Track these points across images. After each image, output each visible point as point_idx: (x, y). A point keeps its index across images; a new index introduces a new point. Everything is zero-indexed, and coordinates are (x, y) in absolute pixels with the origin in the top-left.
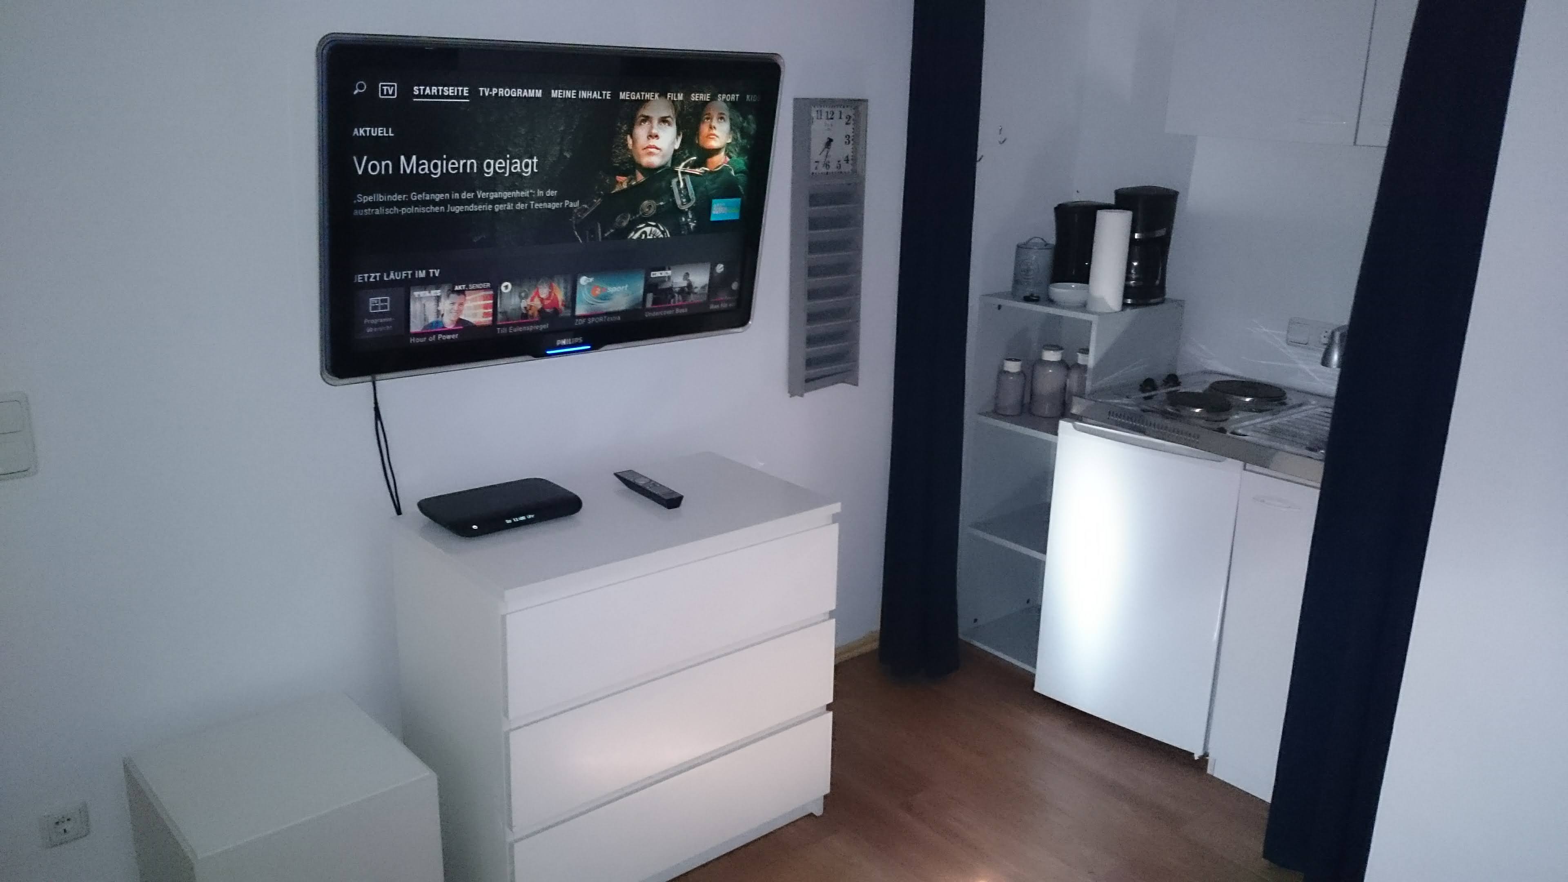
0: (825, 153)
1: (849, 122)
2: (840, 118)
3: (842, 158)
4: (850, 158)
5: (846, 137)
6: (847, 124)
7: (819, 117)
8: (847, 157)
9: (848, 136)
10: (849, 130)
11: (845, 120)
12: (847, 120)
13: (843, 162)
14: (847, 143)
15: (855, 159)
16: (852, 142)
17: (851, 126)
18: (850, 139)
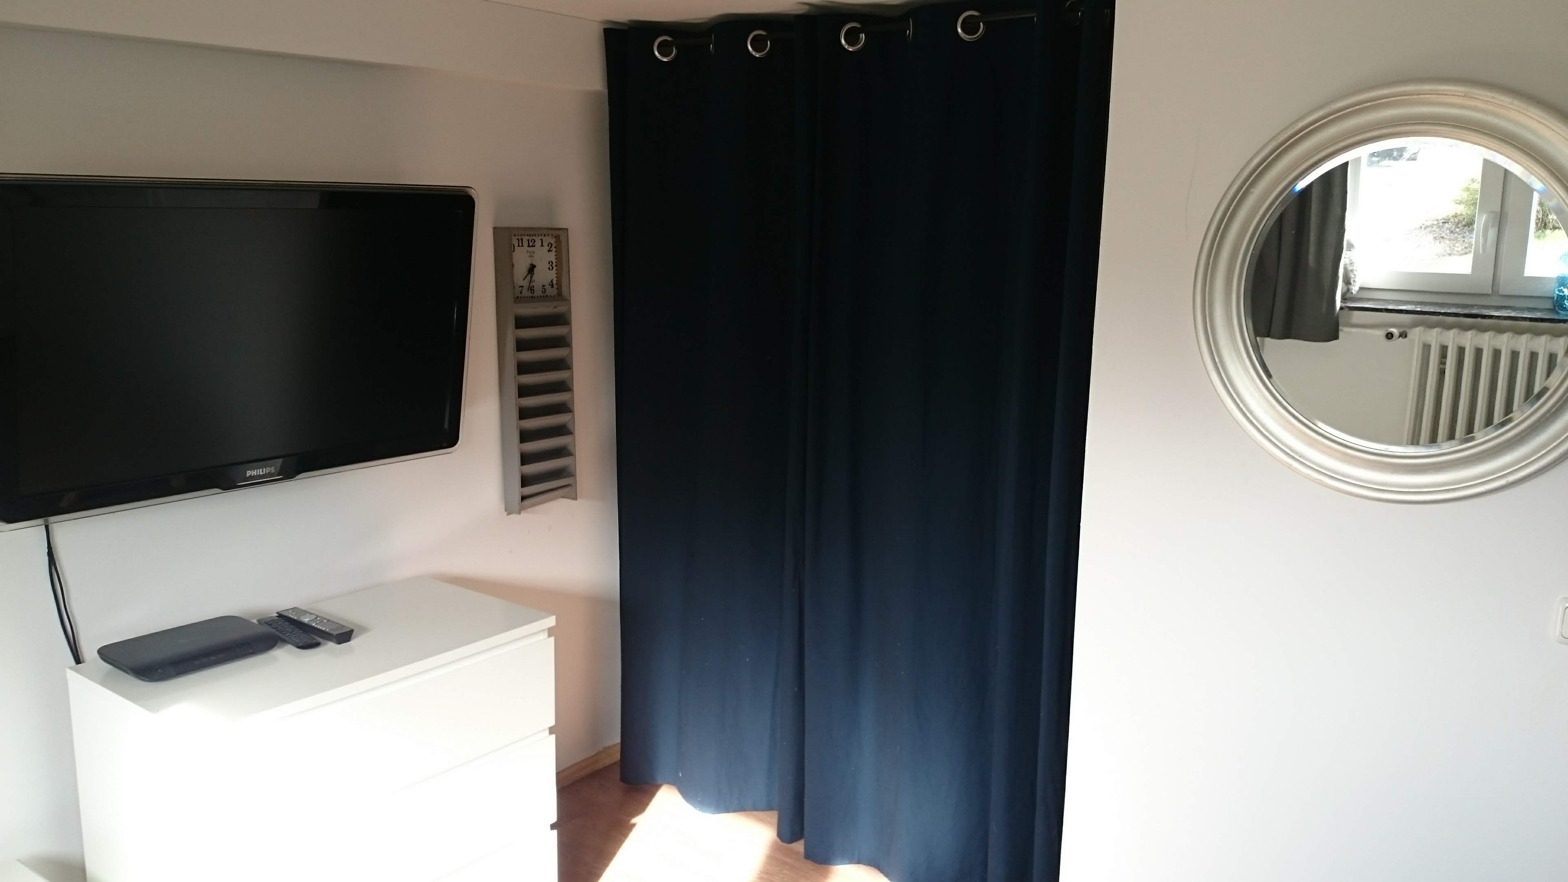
0: (529, 277)
1: (551, 249)
2: (542, 246)
3: (547, 282)
4: (555, 282)
5: (549, 263)
6: (549, 251)
7: (520, 245)
8: (552, 281)
9: (551, 263)
10: (552, 256)
11: (546, 248)
12: (549, 248)
13: (548, 287)
14: (551, 268)
15: (559, 283)
16: (555, 268)
17: (553, 253)
18: (554, 265)
